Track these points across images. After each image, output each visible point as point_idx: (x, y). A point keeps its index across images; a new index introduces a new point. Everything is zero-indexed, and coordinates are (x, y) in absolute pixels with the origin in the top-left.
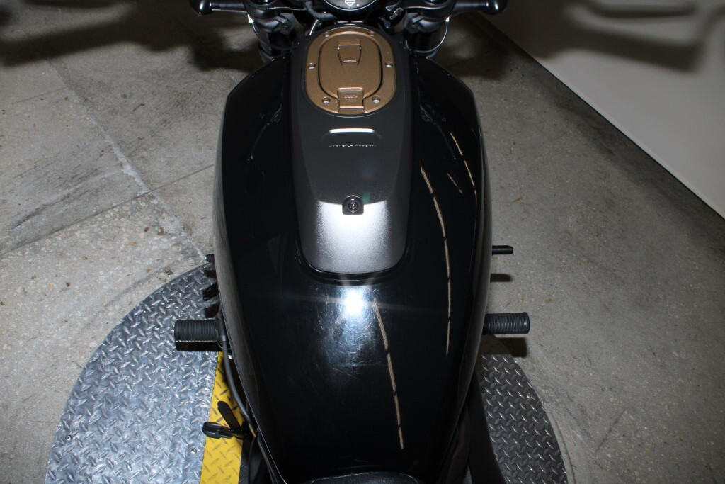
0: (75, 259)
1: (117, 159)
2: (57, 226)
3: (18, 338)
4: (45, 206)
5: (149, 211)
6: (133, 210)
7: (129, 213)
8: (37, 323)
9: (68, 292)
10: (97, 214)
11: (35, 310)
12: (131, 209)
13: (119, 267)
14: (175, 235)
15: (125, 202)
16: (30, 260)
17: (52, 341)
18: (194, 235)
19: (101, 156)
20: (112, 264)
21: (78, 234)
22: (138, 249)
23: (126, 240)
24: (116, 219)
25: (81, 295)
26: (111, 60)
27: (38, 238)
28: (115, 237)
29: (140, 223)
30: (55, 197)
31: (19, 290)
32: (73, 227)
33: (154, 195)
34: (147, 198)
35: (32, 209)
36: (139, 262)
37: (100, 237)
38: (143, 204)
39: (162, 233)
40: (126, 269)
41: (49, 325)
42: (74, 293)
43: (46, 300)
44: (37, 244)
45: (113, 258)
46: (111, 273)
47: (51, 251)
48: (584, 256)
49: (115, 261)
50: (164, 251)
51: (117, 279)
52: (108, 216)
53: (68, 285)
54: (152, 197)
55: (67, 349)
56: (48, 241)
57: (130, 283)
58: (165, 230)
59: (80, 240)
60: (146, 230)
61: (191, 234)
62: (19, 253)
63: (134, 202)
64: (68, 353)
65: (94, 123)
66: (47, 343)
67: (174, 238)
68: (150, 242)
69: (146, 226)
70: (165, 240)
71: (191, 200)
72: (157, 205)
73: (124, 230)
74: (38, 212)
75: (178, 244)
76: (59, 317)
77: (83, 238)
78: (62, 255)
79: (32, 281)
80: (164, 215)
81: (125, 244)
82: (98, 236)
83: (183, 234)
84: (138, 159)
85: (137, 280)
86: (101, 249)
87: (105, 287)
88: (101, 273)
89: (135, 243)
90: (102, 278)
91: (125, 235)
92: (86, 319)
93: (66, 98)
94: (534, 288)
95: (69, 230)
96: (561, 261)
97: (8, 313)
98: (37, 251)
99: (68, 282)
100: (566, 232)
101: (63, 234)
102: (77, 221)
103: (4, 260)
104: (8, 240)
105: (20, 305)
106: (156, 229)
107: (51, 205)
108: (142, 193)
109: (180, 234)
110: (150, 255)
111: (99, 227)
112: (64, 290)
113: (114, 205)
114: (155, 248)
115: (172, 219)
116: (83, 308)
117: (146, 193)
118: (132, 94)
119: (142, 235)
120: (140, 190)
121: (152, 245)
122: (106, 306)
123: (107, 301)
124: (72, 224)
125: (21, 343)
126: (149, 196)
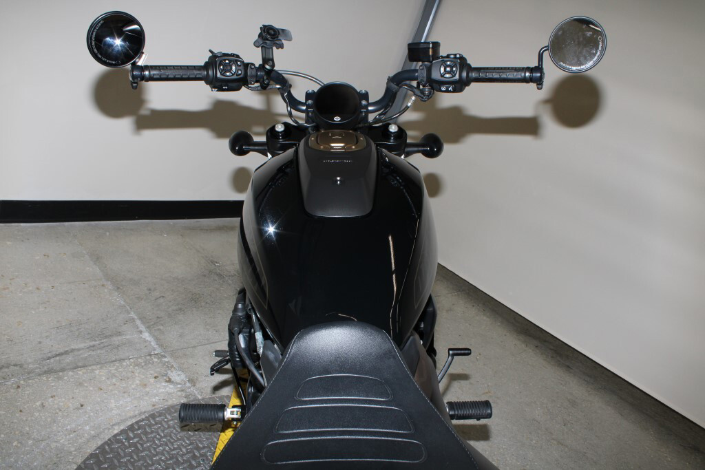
0: (91, 389)
1: (138, 328)
2: (80, 364)
3: (29, 439)
4: (73, 350)
5: (160, 365)
6: (146, 363)
7: (143, 364)
8: (48, 430)
9: (81, 411)
10: (115, 361)
11: (49, 420)
12: (145, 362)
13: (129, 399)
14: (180, 384)
15: (141, 357)
16: (53, 384)
17: (58, 445)
18: (197, 386)
19: (125, 324)
20: (123, 396)
21: (97, 372)
22: (147, 389)
23: (138, 382)
24: (131, 367)
25: (92, 414)
26: (142, 267)
27: (63, 370)
28: (128, 378)
29: (152, 372)
30: (82, 346)
31: (38, 404)
32: (94, 367)
33: (166, 355)
34: (160, 356)
35: (62, 351)
36: (147, 398)
37: (116, 376)
38: (156, 360)
39: (169, 381)
40: (136, 403)
41: (59, 432)
42: (86, 412)
43: (60, 414)
44: (61, 374)
45: (124, 392)
46: (121, 402)
47: (71, 380)
48: (553, 439)
49: (126, 395)
50: (169, 394)
51: (126, 407)
52: (125, 364)
53: (82, 406)
54: (165, 357)
55: (71, 453)
56: (71, 373)
57: (137, 412)
58: (173, 379)
59: (98, 377)
60: (156, 377)
61: (194, 386)
62: (44, 378)
63: (148, 357)
64: (71, 455)
65: (123, 303)
66: (53, 445)
67: (179, 386)
68: (158, 386)
69: (156, 375)
70: (172, 386)
71: (197, 362)
72: (167, 362)
73: (137, 374)
74: (66, 353)
75: (182, 391)
76: (69, 427)
77: (101, 375)
78: (81, 384)
79: (51, 399)
80: (172, 369)
81: (137, 385)
82: (114, 376)
83: (188, 384)
84: (155, 330)
85: (143, 410)
86: (115, 385)
87: (113, 411)
88: (113, 401)
89: (145, 385)
90: (113, 405)
91: (137, 378)
92: (93, 432)
93: (103, 285)
95: (90, 368)
96: (532, 440)
97: (25, 419)
98: (60, 378)
99: (82, 403)
100: (534, 420)
101: (84, 371)
102: (98, 363)
103: (30, 381)
104: (37, 368)
105: (37, 414)
106: (165, 378)
107: (79, 350)
108: (156, 352)
109: (185, 384)
110: (157, 395)
111: (116, 370)
112: (78, 409)
113: (131, 357)
114: (161, 390)
115: (179, 373)
116: (92, 424)
117: (159, 353)
118: (155, 289)
119: (152, 380)
120: (155, 350)
121: (159, 388)
122: (113, 425)
123: (114, 422)
124: (93, 365)
125: (30, 442)
126: (162, 356)
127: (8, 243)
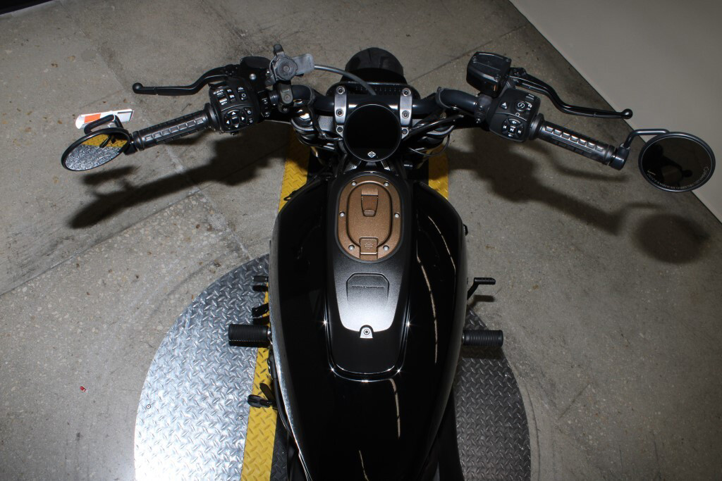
0: (141, 254)
1: (171, 160)
2: (125, 224)
3: (103, 323)
5: (199, 209)
6: (187, 208)
7: (183, 211)
8: (116, 310)
9: (138, 284)
10: (156, 213)
11: (113, 299)
12: (184, 208)
13: (177, 261)
14: (221, 231)
15: (180, 201)
16: (106, 256)
17: (128, 325)
18: (237, 230)
19: (157, 157)
20: (171, 258)
21: (142, 231)
22: (192, 244)
23: (182, 236)
24: (173, 217)
25: (148, 285)
26: (161, 59)
27: (111, 236)
28: (172, 233)
29: (192, 220)
31: (100, 282)
32: (138, 225)
33: (203, 193)
34: (197, 196)
36: (193, 256)
37: (161, 234)
38: (194, 203)
39: (210, 229)
40: (183, 262)
41: (125, 311)
42: (142, 284)
43: (121, 290)
44: (110, 241)
45: (172, 253)
46: (171, 266)
47: (122, 247)
48: (572, 244)
49: (173, 255)
50: (212, 246)
51: (176, 271)
52: (166, 214)
53: (137, 277)
54: (202, 196)
55: (140, 332)
56: (119, 238)
57: (187, 275)
58: (213, 226)
59: (144, 237)
60: (198, 227)
61: (234, 230)
62: (97, 250)
63: (186, 201)
64: (141, 335)
66: (124, 326)
67: (220, 233)
68: (201, 238)
69: (197, 223)
70: (213, 235)
71: (234, 197)
72: (206, 203)
73: (179, 227)
75: (224, 239)
76: (132, 305)
77: (146, 235)
78: (131, 251)
79: (109, 275)
80: (212, 212)
81: (181, 240)
82: (158, 233)
83: (228, 230)
84: (188, 159)
85: (192, 272)
86: (161, 244)
87: (166, 278)
88: (163, 266)
89: (189, 239)
90: (164, 271)
91: (181, 232)
92: (153, 306)
93: (124, 101)
94: (524, 275)
95: (135, 228)
96: (551, 249)
97: (93, 302)
98: (110, 247)
99: (137, 274)
101: (130, 232)
102: (141, 220)
103: (86, 256)
104: (87, 238)
105: (102, 295)
106: (206, 225)
108: (193, 192)
109: (226, 230)
110: (201, 250)
111: (159, 224)
112: (134, 281)
113: (170, 204)
114: (205, 243)
115: (218, 216)
116: (151, 297)
117: (195, 192)
119: (194, 231)
120: (191, 189)
121: (203, 240)
122: (169, 295)
123: (168, 291)
124: (137, 223)
125: (105, 326)
126: (199, 195)
127: (8, 52)
